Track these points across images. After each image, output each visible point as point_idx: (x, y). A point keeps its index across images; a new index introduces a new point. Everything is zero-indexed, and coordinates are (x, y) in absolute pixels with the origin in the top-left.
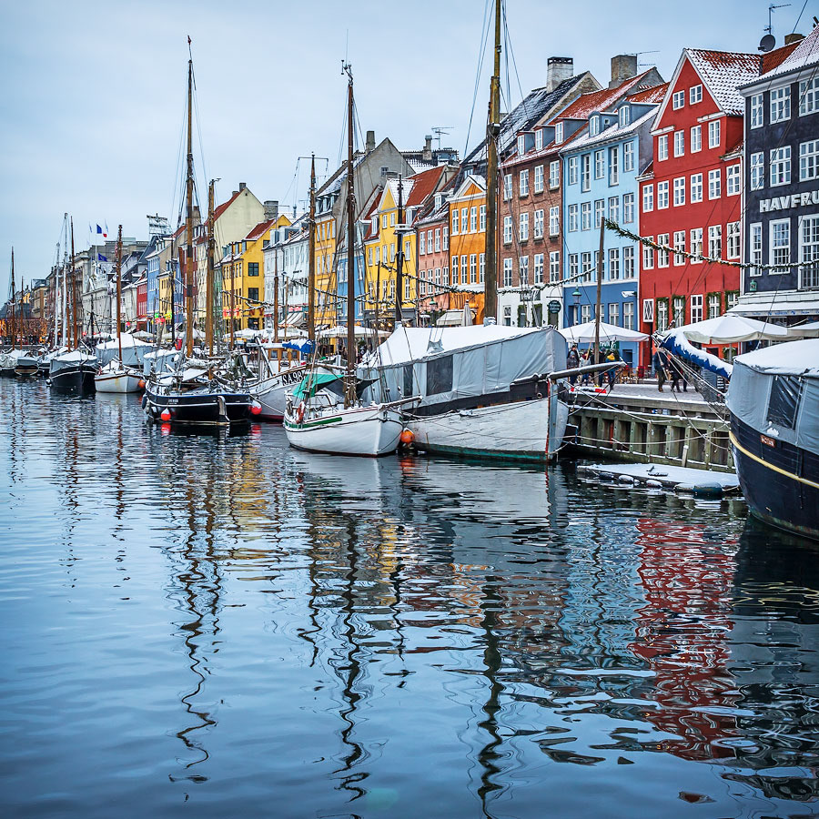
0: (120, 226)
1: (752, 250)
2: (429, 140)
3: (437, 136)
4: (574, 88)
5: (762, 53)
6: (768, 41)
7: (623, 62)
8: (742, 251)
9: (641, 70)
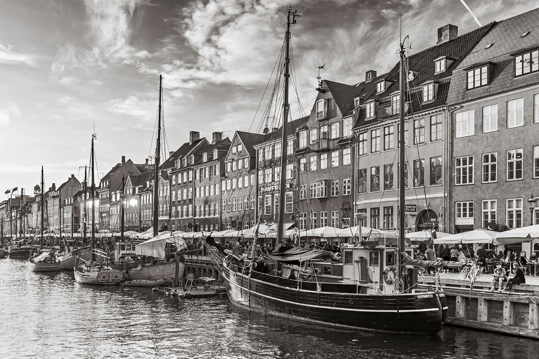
0: (22, 189)
1: (259, 206)
2: (147, 160)
3: (150, 159)
4: (199, 143)
5: (264, 134)
6: (266, 130)
7: (217, 135)
8: (255, 206)
9: (223, 138)
